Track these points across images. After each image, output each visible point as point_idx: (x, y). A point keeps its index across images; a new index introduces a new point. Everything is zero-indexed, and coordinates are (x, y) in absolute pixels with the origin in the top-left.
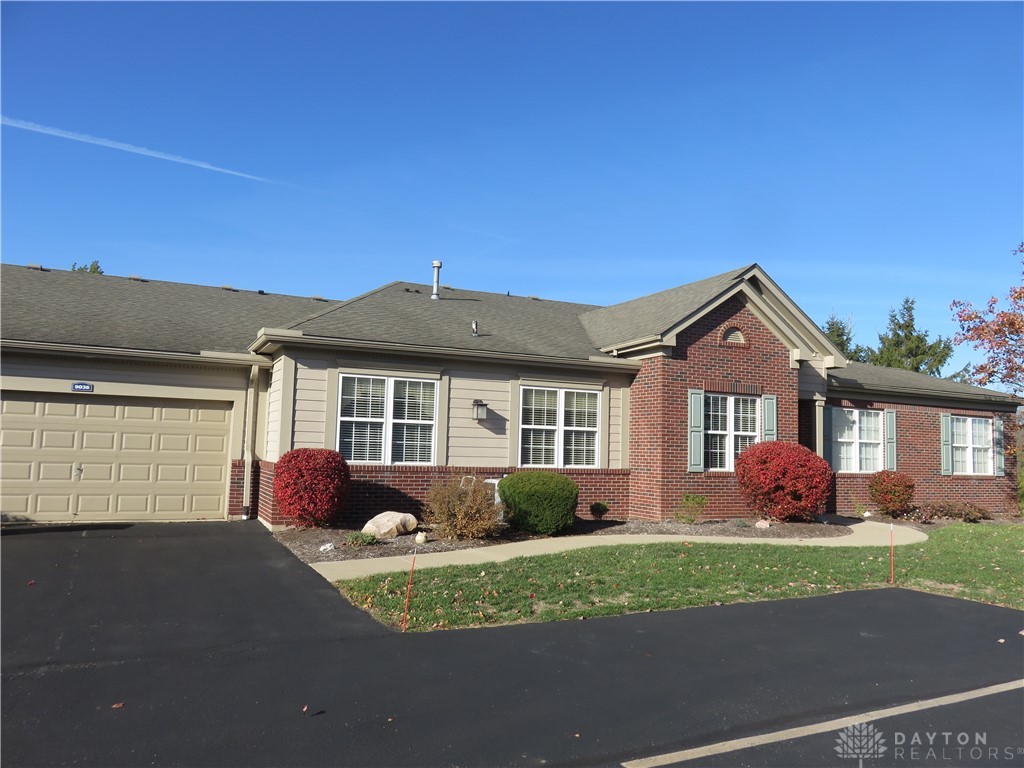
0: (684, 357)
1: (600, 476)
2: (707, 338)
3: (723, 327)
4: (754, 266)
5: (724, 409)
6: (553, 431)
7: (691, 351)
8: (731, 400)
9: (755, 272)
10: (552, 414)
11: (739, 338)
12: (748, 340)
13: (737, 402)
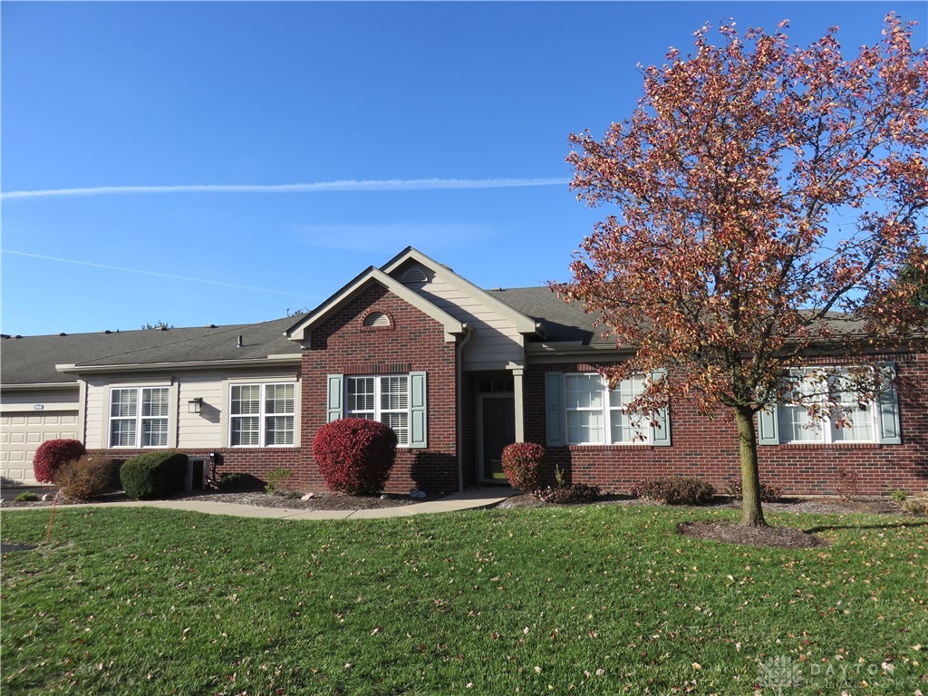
0: (323, 346)
1: (294, 454)
2: (348, 327)
3: (364, 314)
4: (408, 250)
5: (371, 389)
6: (257, 418)
7: (331, 340)
8: (377, 381)
9: (412, 254)
10: (256, 404)
11: (384, 321)
12: (393, 321)
13: (384, 382)
